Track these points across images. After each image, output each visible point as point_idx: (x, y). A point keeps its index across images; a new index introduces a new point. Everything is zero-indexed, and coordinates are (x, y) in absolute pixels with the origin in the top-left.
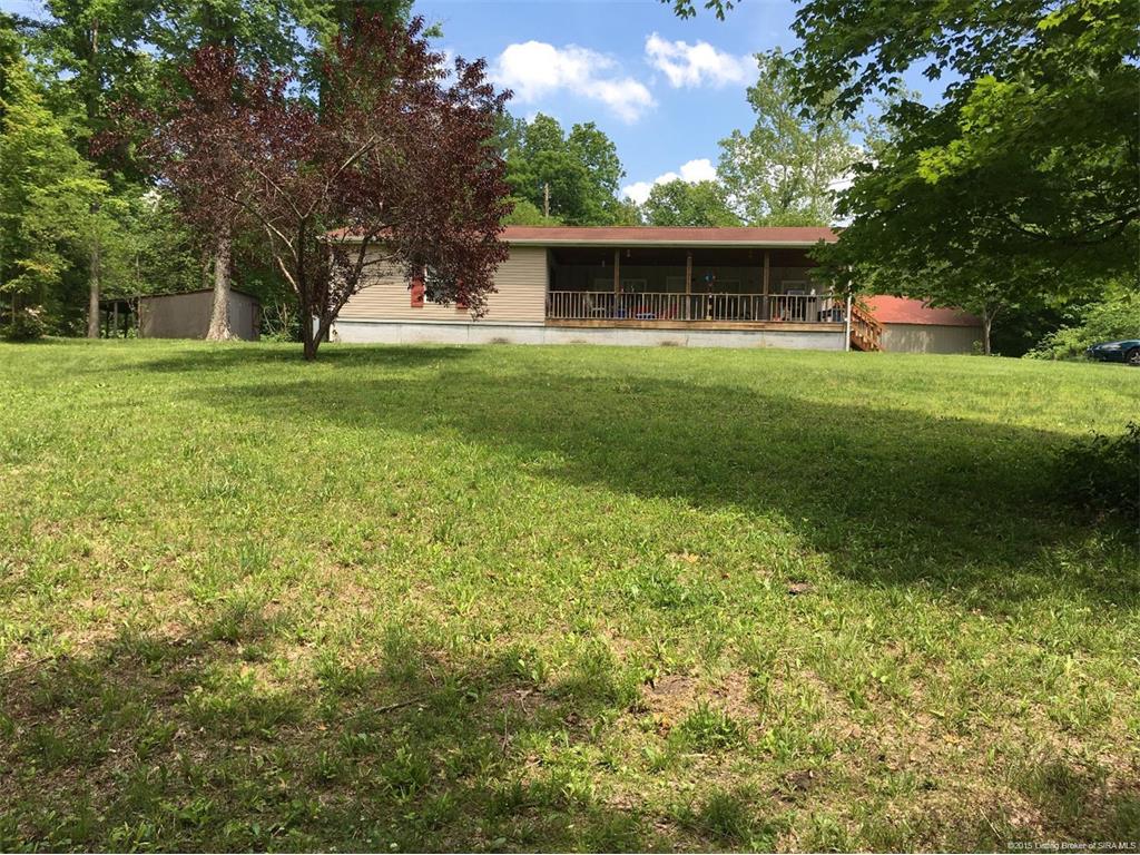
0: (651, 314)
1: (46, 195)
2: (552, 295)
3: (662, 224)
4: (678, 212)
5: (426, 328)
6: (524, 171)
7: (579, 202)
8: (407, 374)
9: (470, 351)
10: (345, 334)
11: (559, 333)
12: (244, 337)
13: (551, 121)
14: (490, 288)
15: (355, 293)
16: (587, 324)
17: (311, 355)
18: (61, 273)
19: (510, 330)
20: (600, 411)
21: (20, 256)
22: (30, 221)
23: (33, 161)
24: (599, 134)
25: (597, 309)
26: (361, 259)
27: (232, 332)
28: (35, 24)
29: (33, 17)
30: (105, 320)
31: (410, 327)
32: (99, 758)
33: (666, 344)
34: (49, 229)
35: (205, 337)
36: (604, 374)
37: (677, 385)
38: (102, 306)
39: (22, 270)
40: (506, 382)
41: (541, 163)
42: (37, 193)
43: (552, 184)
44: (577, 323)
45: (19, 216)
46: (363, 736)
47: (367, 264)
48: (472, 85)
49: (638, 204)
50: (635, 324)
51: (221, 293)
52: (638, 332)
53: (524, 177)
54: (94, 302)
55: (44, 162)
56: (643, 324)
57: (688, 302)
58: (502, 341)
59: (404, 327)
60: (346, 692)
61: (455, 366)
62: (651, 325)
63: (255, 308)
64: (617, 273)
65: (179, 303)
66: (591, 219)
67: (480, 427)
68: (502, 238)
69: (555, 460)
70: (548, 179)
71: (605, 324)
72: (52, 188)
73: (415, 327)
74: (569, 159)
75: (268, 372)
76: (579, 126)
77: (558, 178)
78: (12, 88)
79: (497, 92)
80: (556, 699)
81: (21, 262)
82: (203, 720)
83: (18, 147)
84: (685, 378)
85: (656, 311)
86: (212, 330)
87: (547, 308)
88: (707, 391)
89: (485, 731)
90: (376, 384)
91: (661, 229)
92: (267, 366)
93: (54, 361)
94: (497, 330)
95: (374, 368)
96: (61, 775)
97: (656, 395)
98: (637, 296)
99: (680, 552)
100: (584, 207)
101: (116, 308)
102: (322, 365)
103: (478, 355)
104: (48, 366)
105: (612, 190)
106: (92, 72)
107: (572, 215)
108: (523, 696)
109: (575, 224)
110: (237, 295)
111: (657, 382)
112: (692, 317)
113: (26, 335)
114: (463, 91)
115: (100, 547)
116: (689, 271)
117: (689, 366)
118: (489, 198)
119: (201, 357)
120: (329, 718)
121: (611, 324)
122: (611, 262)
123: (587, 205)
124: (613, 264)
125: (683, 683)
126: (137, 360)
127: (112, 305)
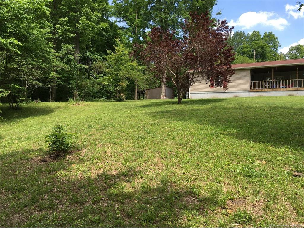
0: (285, 86)
1: (124, 67)
2: (252, 82)
3: (293, 58)
4: (298, 54)
5: (215, 94)
6: (247, 48)
7: (265, 55)
8: (202, 107)
9: (224, 100)
10: (193, 96)
11: (254, 93)
12: (169, 98)
13: (258, 32)
14: (229, 82)
15: (191, 86)
16: (263, 90)
17: (180, 102)
18: (128, 85)
19: (239, 93)
20: (255, 116)
21: (118, 82)
22: (121, 73)
23: (122, 60)
24: (273, 35)
25: (266, 86)
26: (193, 77)
27: (166, 97)
28: (125, 28)
29: (124, 26)
30: (139, 95)
31: (210, 94)
32: (84, 203)
33: (290, 95)
34: (124, 75)
35: (160, 99)
36: (262, 105)
37: (285, 108)
38: (138, 92)
39: (119, 85)
40: (229, 108)
41: (253, 45)
42: (122, 67)
43: (256, 51)
44: (260, 90)
45: (118, 73)
46: (143, 205)
47: (194, 78)
48: (223, 27)
49: (284, 54)
50: (279, 89)
51: (164, 87)
52: (280, 92)
53: (247, 49)
54: (136, 91)
55: (124, 60)
56: (282, 89)
57: (297, 82)
58: (237, 96)
59: (209, 94)
60: (146, 192)
61: (217, 104)
62: (285, 89)
63: (172, 91)
64: (273, 75)
65: (155, 91)
66: (269, 59)
67: (215, 122)
68: (232, 68)
69: (233, 131)
70: (255, 49)
71: (269, 90)
72: (125, 65)
73: (211, 94)
74: (262, 43)
75: (167, 107)
76: (266, 33)
77: (258, 49)
78: (117, 43)
79: (230, 28)
80: (201, 201)
81: (119, 83)
82: (110, 196)
83: (118, 57)
84: (289, 106)
85: (286, 85)
86: (162, 97)
87: (250, 86)
88: (294, 110)
89: (177, 208)
90: (192, 110)
91: (292, 60)
92: (168, 105)
93: (123, 106)
94: (235, 93)
95: (194, 105)
96: (74, 206)
97: (276, 111)
98: (280, 81)
99: (261, 160)
100: (267, 56)
101: (141, 93)
102: (182, 105)
103: (225, 101)
104: (121, 107)
105: (276, 51)
106: (136, 37)
107: (263, 59)
108: (192, 199)
109: (264, 61)
110: (168, 88)
111: (278, 107)
112: (299, 86)
113: (120, 100)
114: (220, 28)
115: (109, 150)
116: (297, 72)
117: (293, 102)
118: (228, 57)
119: (154, 104)
120: (139, 199)
121: (271, 90)
122: (271, 72)
123: (268, 56)
124: (272, 72)
125: (243, 201)
126: (141, 105)
127: (140, 92)
